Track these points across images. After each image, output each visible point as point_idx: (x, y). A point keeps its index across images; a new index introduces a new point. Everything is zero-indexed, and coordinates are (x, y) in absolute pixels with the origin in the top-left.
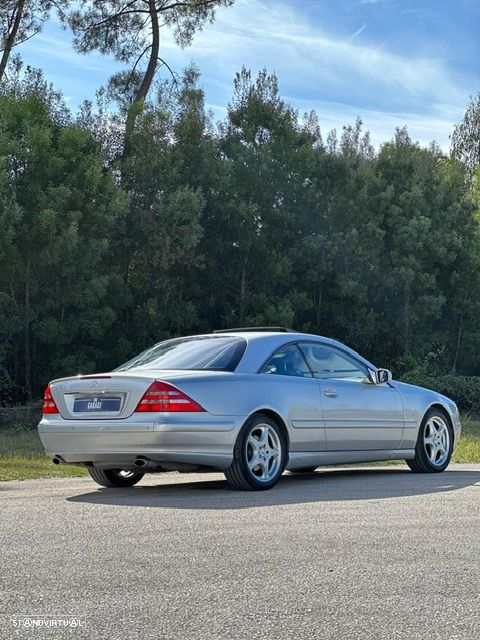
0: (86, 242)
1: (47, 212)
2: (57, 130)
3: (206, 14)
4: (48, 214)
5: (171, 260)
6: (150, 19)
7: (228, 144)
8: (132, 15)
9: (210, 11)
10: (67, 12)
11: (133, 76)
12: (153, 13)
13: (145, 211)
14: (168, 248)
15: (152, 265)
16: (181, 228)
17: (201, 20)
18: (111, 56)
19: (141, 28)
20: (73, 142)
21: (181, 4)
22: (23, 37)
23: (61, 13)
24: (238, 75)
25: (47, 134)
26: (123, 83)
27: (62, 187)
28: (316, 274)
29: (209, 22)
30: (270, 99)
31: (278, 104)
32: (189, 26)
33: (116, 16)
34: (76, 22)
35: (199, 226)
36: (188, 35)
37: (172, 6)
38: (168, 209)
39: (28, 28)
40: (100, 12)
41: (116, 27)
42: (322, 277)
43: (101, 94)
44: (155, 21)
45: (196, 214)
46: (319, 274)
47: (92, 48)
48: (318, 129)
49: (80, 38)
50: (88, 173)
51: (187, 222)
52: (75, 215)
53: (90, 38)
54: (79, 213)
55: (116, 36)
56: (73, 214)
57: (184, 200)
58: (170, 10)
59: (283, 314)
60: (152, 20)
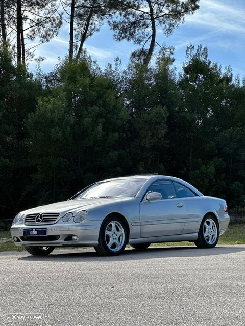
0: (107, 135)
1: (87, 119)
2: (93, 79)
3: (180, 19)
4: (87, 120)
5: (151, 143)
6: (151, 23)
7: (183, 83)
8: (142, 21)
9: (182, 18)
10: (111, 21)
11: (142, 52)
12: (153, 20)
13: (138, 118)
14: (150, 137)
15: (141, 146)
16: (157, 126)
17: (177, 22)
18: (132, 41)
19: (147, 27)
20: (100, 85)
21: (167, 15)
22: (91, 34)
23: (109, 22)
24: (188, 48)
25: (88, 81)
26: (138, 55)
27: (95, 107)
28: (228, 149)
29: (181, 23)
30: (204, 60)
31: (208, 62)
32: (171, 25)
33: (134, 22)
34: (115, 26)
35: (165, 125)
36: (170, 30)
37: (162, 16)
38: (150, 117)
39: (93, 30)
40: (126, 21)
41: (134, 28)
42: (232, 151)
43: (117, 60)
44: (153, 23)
45: (164, 119)
46: (230, 149)
47: (123, 38)
48: (232, 74)
49: (117, 34)
50: (108, 99)
51: (159, 123)
52: (102, 120)
53: (122, 34)
54: (104, 120)
55: (135, 32)
56: (100, 120)
57: (157, 112)
58: (162, 18)
59: (209, 170)
60: (152, 23)
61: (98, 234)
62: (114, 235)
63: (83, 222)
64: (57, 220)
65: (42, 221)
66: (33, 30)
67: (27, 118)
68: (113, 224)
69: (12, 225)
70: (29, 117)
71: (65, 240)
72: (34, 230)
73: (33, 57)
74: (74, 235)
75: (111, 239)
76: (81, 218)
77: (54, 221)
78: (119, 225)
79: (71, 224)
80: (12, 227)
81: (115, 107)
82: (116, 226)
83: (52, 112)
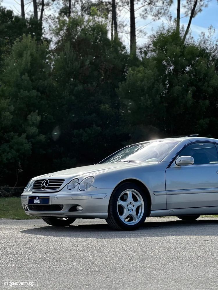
0: (198, 102)
1: (177, 87)
4: (177, 89)
54: (195, 88)
61: (107, 204)
62: (130, 206)
63: (89, 190)
64: (61, 187)
65: (47, 188)
66: (146, 10)
67: (118, 87)
68: (129, 192)
69: (23, 192)
70: (120, 87)
71: (69, 211)
72: (37, 198)
73: (145, 35)
74: (79, 205)
75: (125, 210)
76: (87, 185)
77: (59, 187)
78: (137, 194)
79: (76, 192)
80: (23, 194)
81: (206, 75)
82: (133, 195)
83: (142, 81)
